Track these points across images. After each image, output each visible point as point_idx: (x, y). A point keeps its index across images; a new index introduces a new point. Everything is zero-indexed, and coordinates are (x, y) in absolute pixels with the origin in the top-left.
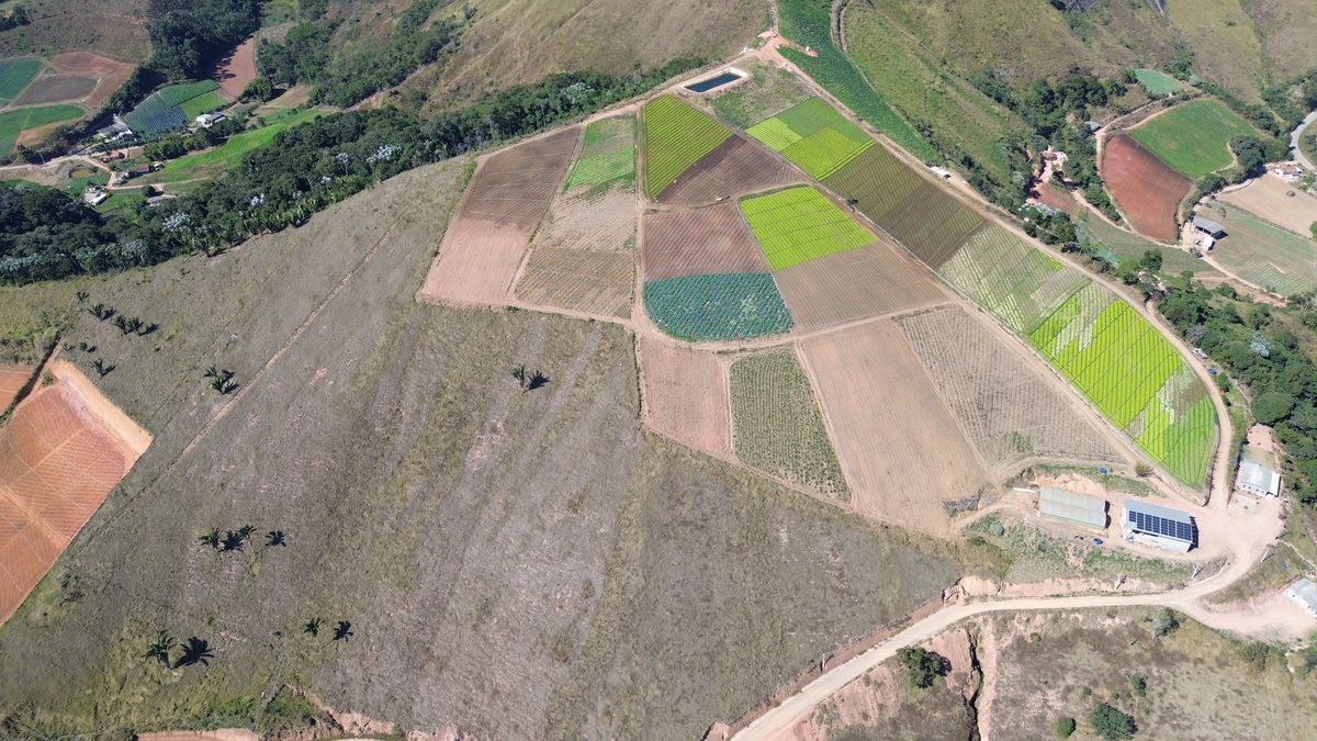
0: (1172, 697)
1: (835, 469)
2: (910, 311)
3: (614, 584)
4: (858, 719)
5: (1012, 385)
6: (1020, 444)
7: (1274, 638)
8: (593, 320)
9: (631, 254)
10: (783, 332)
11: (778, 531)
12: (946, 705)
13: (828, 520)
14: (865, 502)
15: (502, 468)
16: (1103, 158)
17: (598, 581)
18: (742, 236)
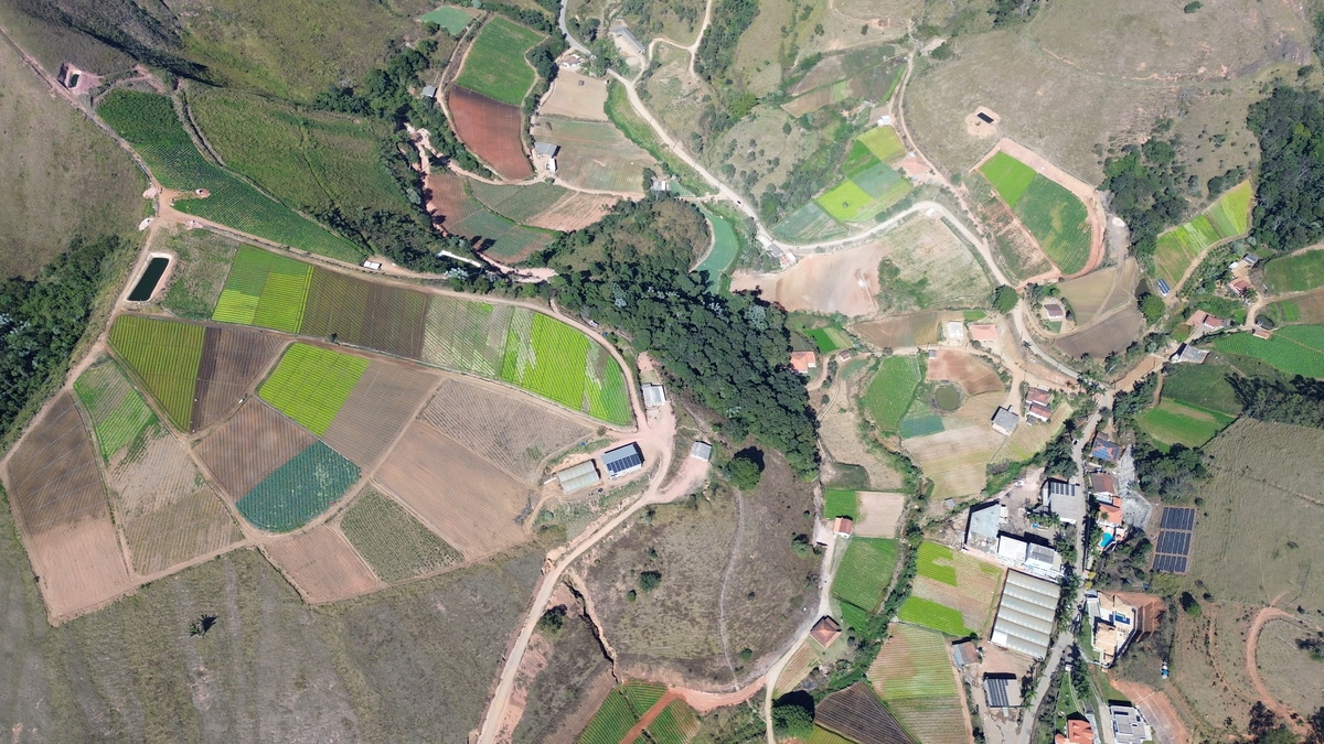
0: (669, 549)
1: (446, 546)
2: (423, 404)
3: (361, 709)
4: (537, 670)
5: (510, 418)
6: (533, 454)
7: (695, 488)
8: (218, 557)
9: (208, 488)
10: (357, 479)
11: (436, 607)
12: (574, 628)
13: (460, 580)
14: (473, 553)
15: (228, 693)
16: (453, 120)
17: (350, 715)
18: (280, 423)
